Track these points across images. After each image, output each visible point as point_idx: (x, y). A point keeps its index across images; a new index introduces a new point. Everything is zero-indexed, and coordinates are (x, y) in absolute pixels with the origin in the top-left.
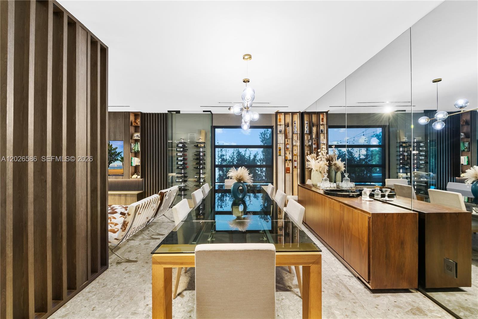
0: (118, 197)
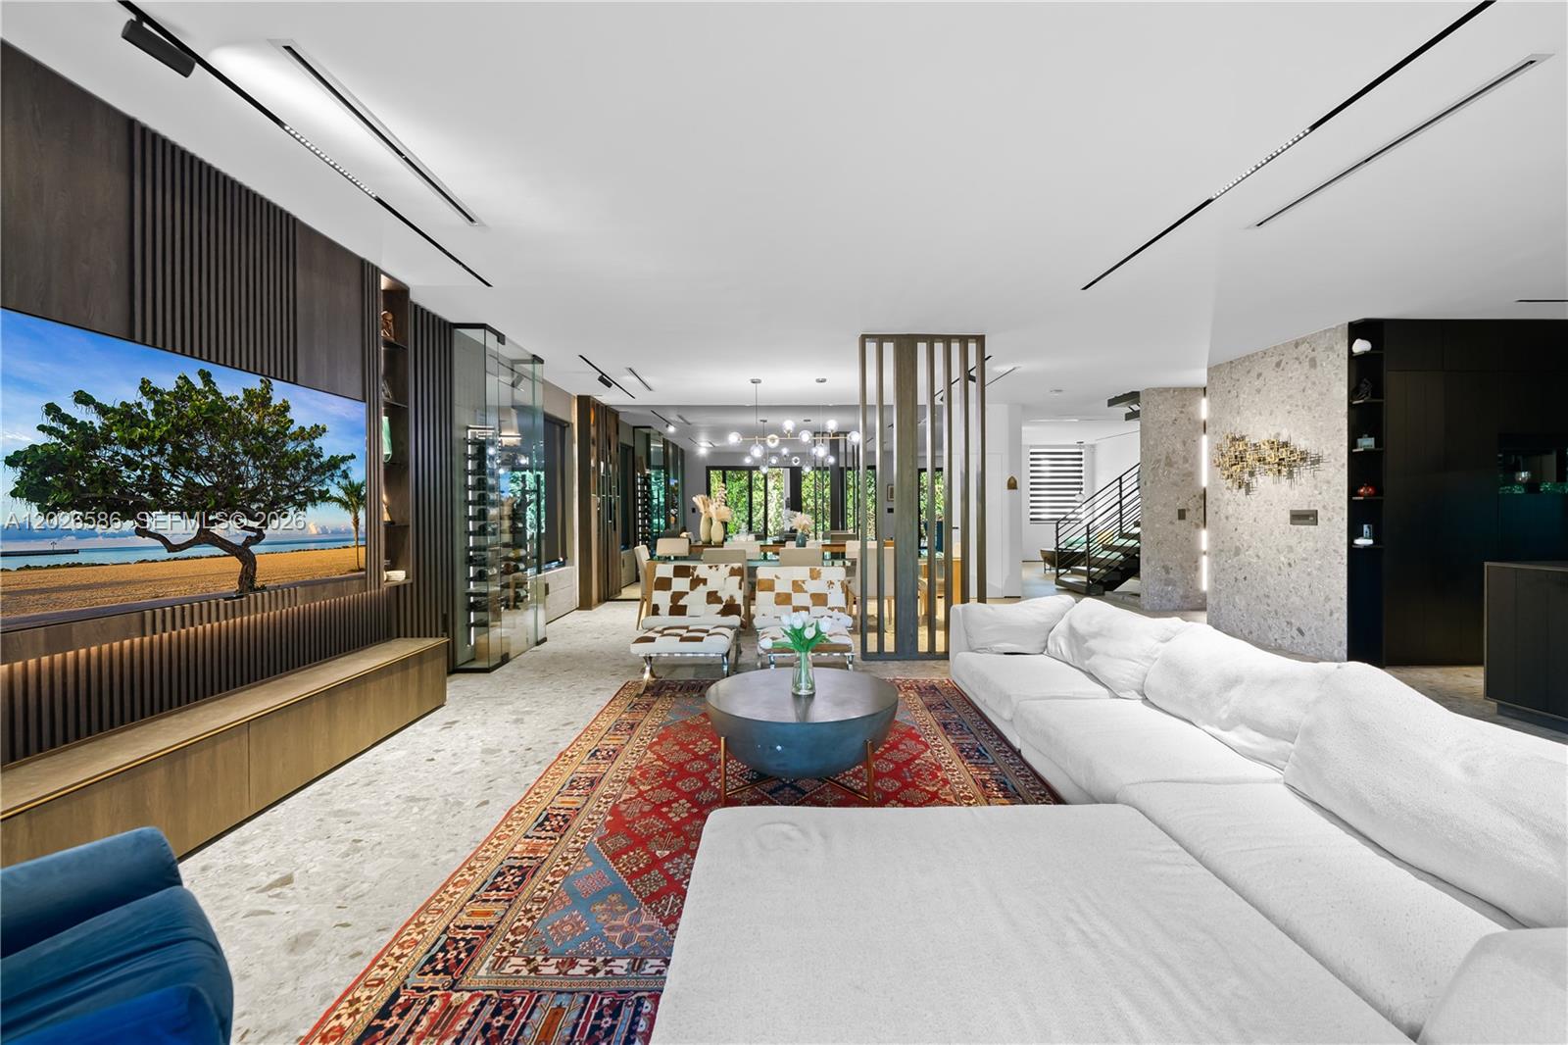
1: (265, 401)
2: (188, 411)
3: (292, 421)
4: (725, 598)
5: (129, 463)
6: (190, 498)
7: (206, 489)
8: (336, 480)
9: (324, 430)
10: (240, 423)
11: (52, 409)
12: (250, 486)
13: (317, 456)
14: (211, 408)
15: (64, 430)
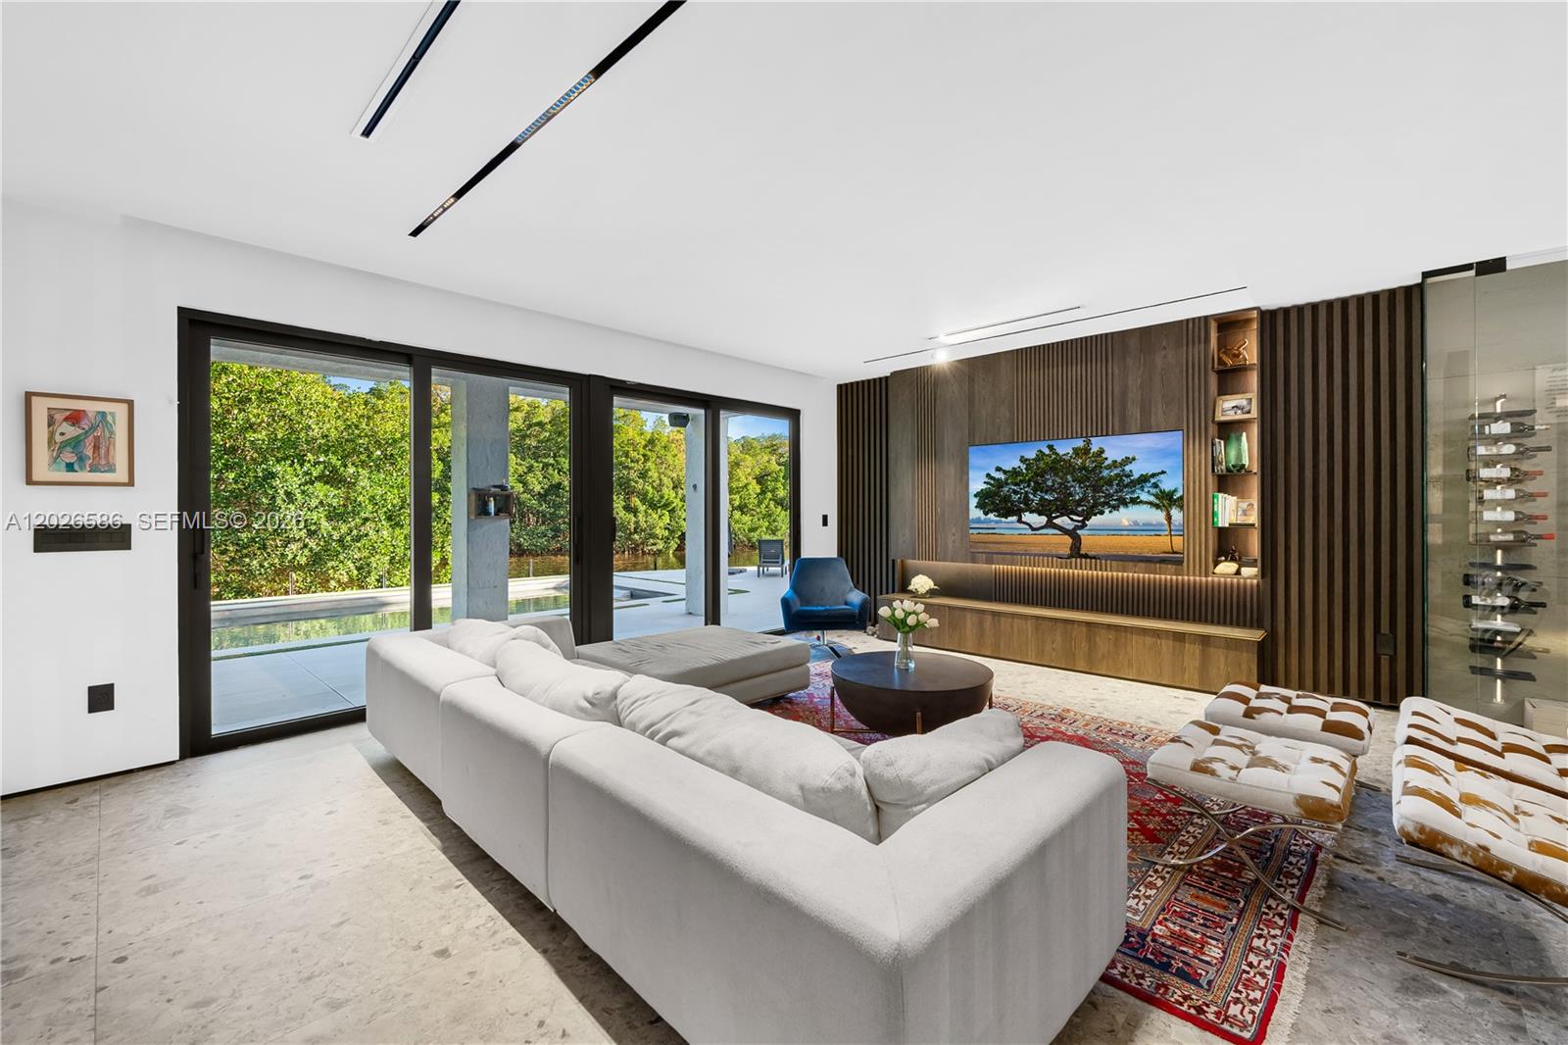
0: (1171, 643)
1: (1086, 451)
2: (1042, 465)
3: (1106, 459)
5: (1015, 492)
6: (1043, 506)
7: (1051, 501)
8: (1146, 490)
9: (1133, 459)
10: (1070, 465)
11: (988, 475)
12: (1077, 498)
13: (1128, 476)
14: (1054, 461)
15: (992, 482)
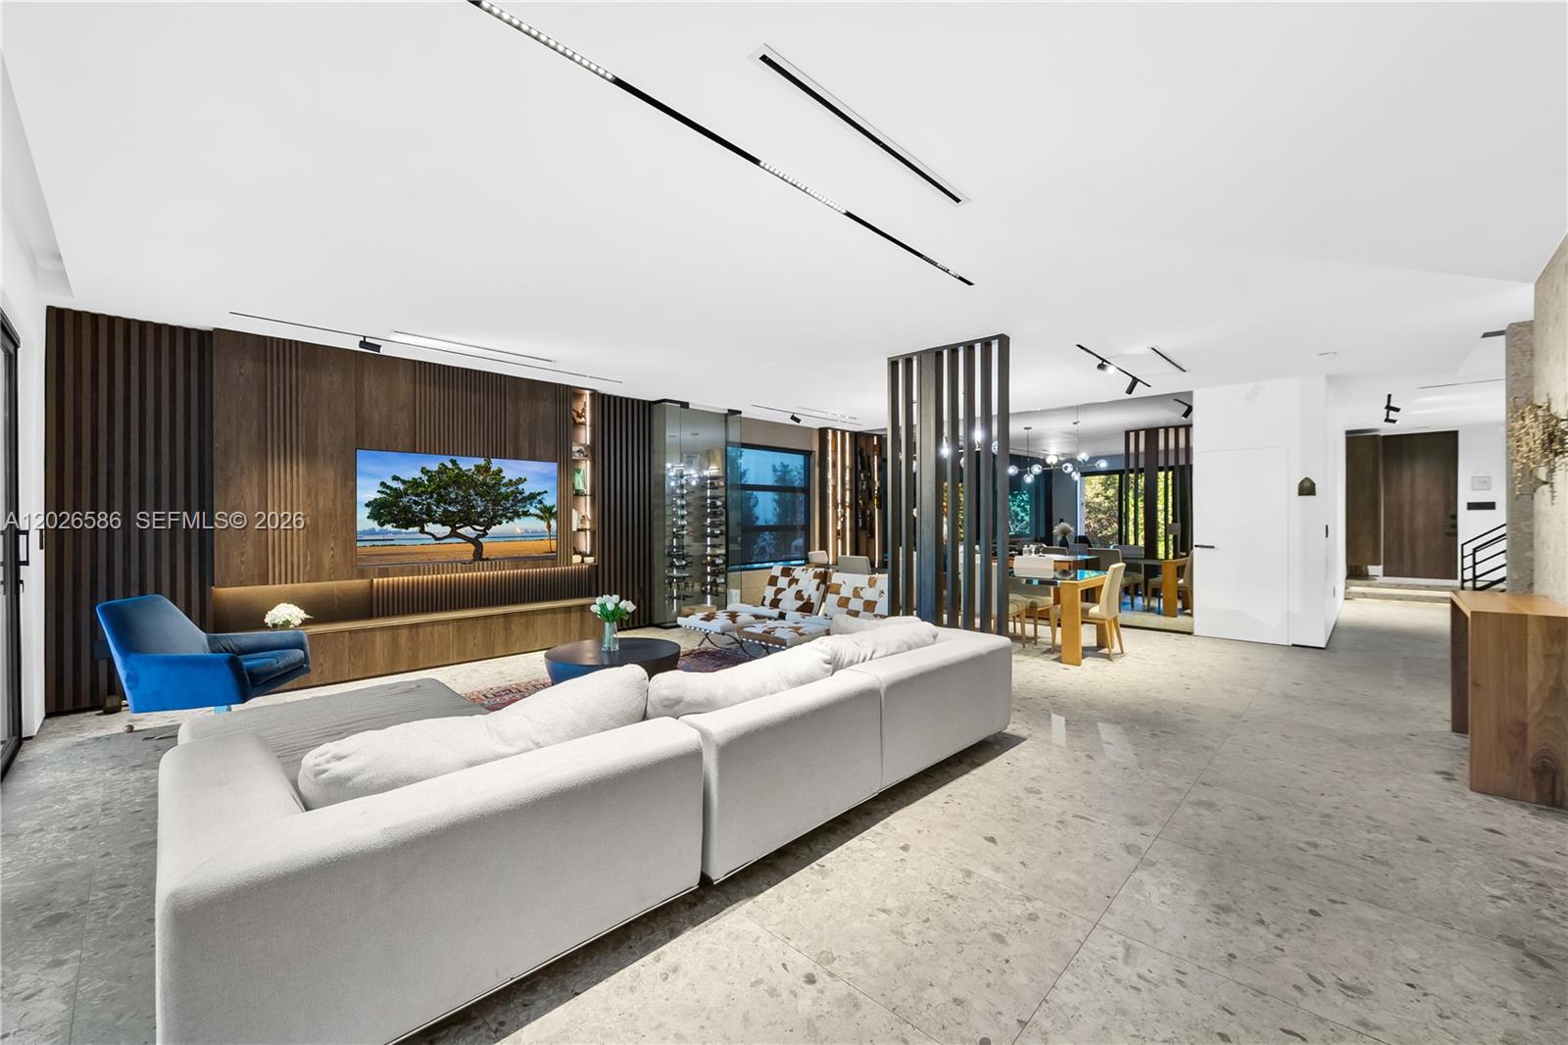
1: (487, 469)
2: (444, 477)
3: (504, 478)
4: (806, 597)
5: (416, 503)
6: (446, 517)
7: (454, 512)
8: (534, 505)
9: (525, 480)
10: (472, 481)
11: (383, 484)
12: (479, 510)
13: (521, 493)
14: (457, 475)
15: (388, 491)
